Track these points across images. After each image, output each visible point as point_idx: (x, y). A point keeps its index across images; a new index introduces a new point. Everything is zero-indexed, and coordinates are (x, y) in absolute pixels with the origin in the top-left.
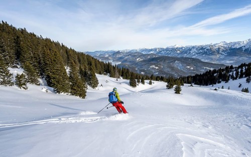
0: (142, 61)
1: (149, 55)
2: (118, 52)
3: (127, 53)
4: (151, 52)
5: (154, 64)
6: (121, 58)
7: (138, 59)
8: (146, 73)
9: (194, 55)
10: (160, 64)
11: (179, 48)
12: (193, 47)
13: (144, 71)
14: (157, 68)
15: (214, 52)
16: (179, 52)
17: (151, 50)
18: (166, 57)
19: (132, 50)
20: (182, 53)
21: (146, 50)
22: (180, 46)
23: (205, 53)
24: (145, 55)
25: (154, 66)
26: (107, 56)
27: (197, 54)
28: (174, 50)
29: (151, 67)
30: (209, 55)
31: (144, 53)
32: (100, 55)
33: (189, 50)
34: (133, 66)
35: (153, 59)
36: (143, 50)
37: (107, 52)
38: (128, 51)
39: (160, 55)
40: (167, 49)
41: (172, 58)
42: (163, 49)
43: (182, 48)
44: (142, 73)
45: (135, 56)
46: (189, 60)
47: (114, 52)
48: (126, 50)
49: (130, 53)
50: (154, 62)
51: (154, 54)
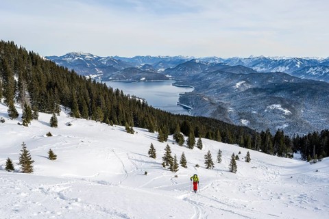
0: (247, 91)
1: (270, 75)
2: (191, 64)
3: (213, 66)
4: (282, 69)
5: (281, 101)
6: (195, 78)
7: (238, 84)
8: (253, 122)
10: (297, 104)
14: (287, 111)
17: (282, 63)
18: (318, 83)
19: (229, 60)
21: (266, 61)
24: (261, 74)
25: (278, 106)
26: (161, 70)
29: (272, 107)
31: (258, 69)
32: (144, 67)
35: (279, 88)
36: (257, 62)
37: (163, 61)
38: (218, 62)
39: (303, 77)
45: (233, 74)
47: (182, 60)
48: (214, 59)
49: (219, 68)
50: (280, 95)
51: (284, 74)
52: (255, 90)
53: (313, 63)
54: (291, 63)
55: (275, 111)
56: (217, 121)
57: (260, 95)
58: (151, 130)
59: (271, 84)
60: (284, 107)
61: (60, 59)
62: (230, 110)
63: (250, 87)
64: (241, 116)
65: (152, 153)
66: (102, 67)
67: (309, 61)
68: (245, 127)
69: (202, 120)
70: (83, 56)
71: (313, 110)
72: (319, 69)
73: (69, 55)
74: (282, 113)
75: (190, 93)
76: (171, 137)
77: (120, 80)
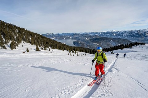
0: (89, 40)
1: (94, 36)
2: (76, 34)
3: (80, 35)
4: (97, 35)
6: (77, 38)
7: (87, 39)
9: (126, 37)
10: (100, 42)
11: (116, 32)
12: (126, 32)
13: (89, 46)
14: (98, 44)
15: (141, 35)
16: (115, 35)
17: (97, 33)
18: (105, 37)
19: (84, 33)
20: (117, 35)
21: (93, 33)
22: (117, 31)
23: (134, 36)
24: (92, 36)
25: (96, 43)
26: (69, 36)
27: (128, 36)
28: (112, 33)
30: (136, 37)
31: (91, 35)
32: (65, 36)
33: (122, 33)
34: (83, 42)
35: (96, 39)
36: (91, 33)
37: (69, 34)
39: (101, 36)
40: (107, 33)
41: (109, 38)
42: (104, 32)
43: (117, 32)
44: (88, 47)
45: (85, 36)
46: (121, 40)
47: (73, 34)
48: (81, 33)
49: (82, 35)
50: (96, 41)
51: (97, 36)
52: (90, 40)
53: (104, 33)
54: (99, 33)
55: (95, 44)
56: (82, 47)
57: (92, 41)
58: (68, 50)
59: (94, 38)
61: (45, 35)
62: (85, 44)
64: (87, 46)
65: (68, 54)
68: (88, 48)
69: (78, 47)
70: (51, 34)
74: (97, 45)
75: (76, 41)
76: (71, 52)
77: (60, 39)
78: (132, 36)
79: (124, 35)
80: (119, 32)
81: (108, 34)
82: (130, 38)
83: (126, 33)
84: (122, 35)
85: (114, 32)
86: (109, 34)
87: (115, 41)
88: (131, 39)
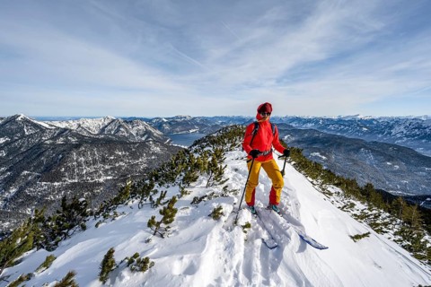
52: (298, 142)
53: (330, 121)
54: (316, 121)
59: (307, 138)
60: (321, 154)
61: (172, 119)
63: (293, 139)
66: (198, 124)
67: (328, 120)
70: (186, 118)
71: (341, 156)
72: (337, 126)
73: (177, 117)
74: (320, 159)
78: (422, 138)
79: (393, 131)
80: (375, 123)
81: (345, 126)
82: (416, 143)
83: (402, 127)
84: (390, 133)
85: (361, 120)
86: (349, 126)
87: (373, 151)
88: (419, 147)
